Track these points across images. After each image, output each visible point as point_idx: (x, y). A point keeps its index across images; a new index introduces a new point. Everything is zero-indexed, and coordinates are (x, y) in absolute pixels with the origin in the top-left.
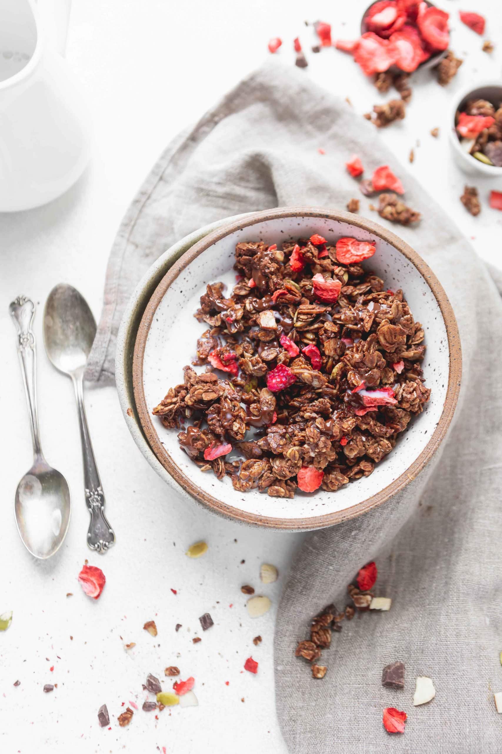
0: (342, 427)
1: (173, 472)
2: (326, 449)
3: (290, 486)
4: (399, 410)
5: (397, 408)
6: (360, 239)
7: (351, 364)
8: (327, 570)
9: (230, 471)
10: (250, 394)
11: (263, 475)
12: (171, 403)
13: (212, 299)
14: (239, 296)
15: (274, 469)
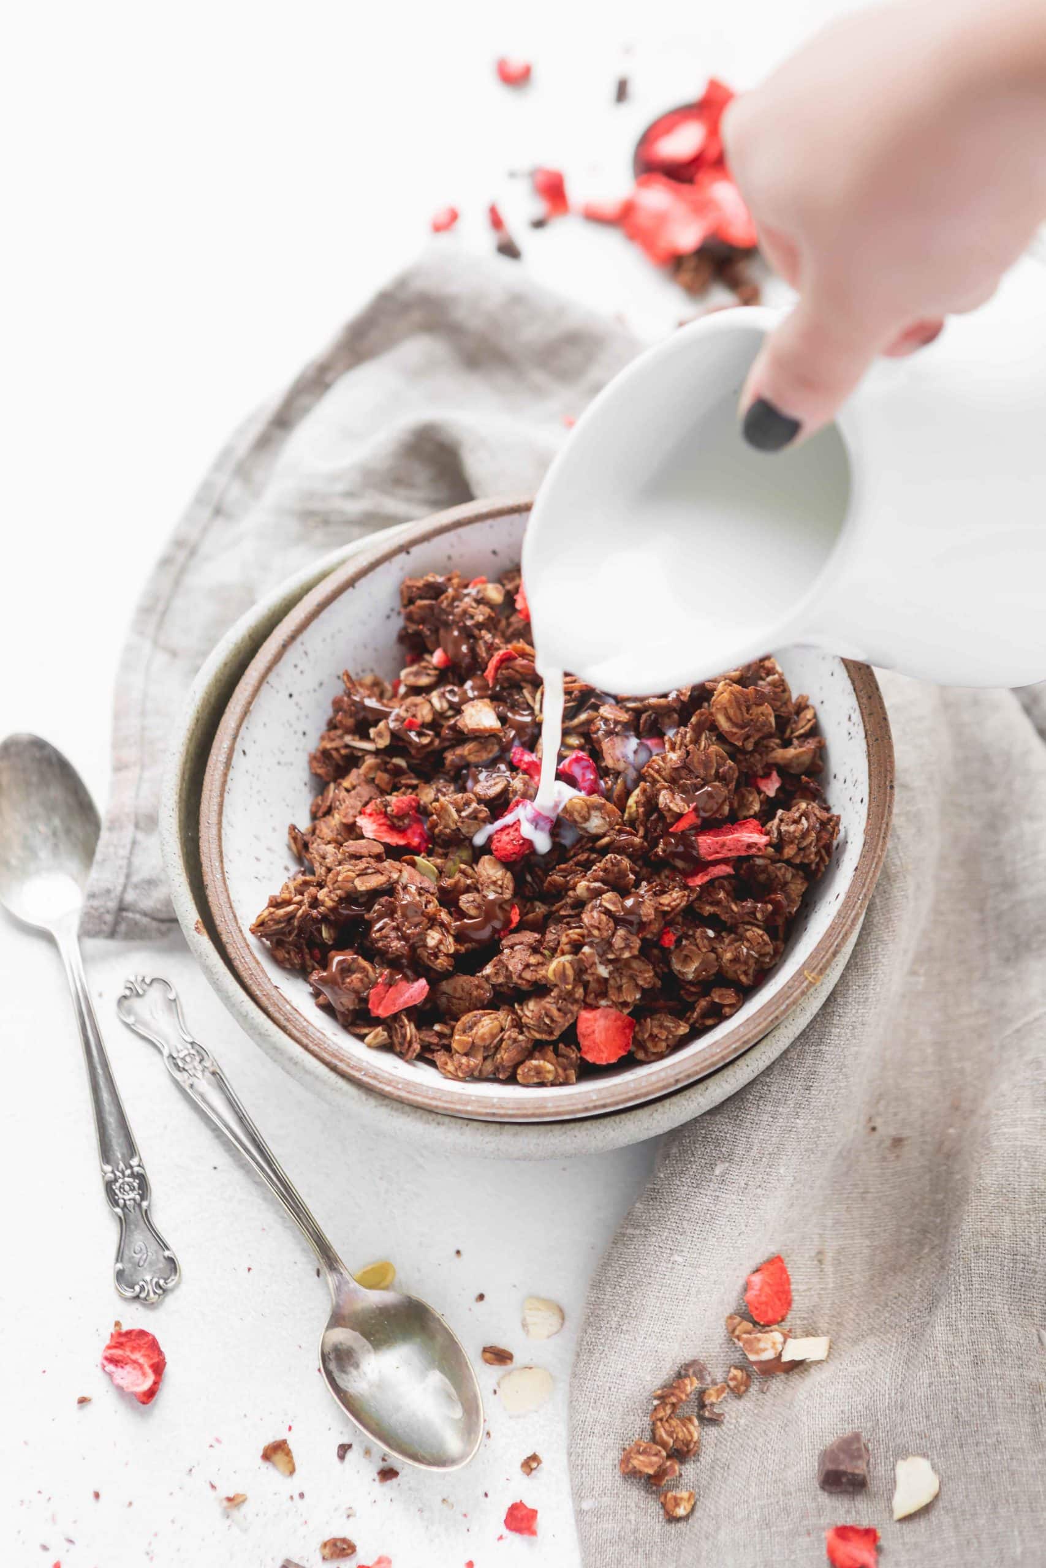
0: (660, 904)
2: (630, 952)
3: (563, 1056)
4: (779, 865)
5: (774, 861)
7: (663, 777)
8: (670, 1266)
9: (431, 1044)
10: (458, 876)
11: (502, 1040)
12: (288, 902)
13: (357, 698)
14: (416, 690)
15: (524, 1021)
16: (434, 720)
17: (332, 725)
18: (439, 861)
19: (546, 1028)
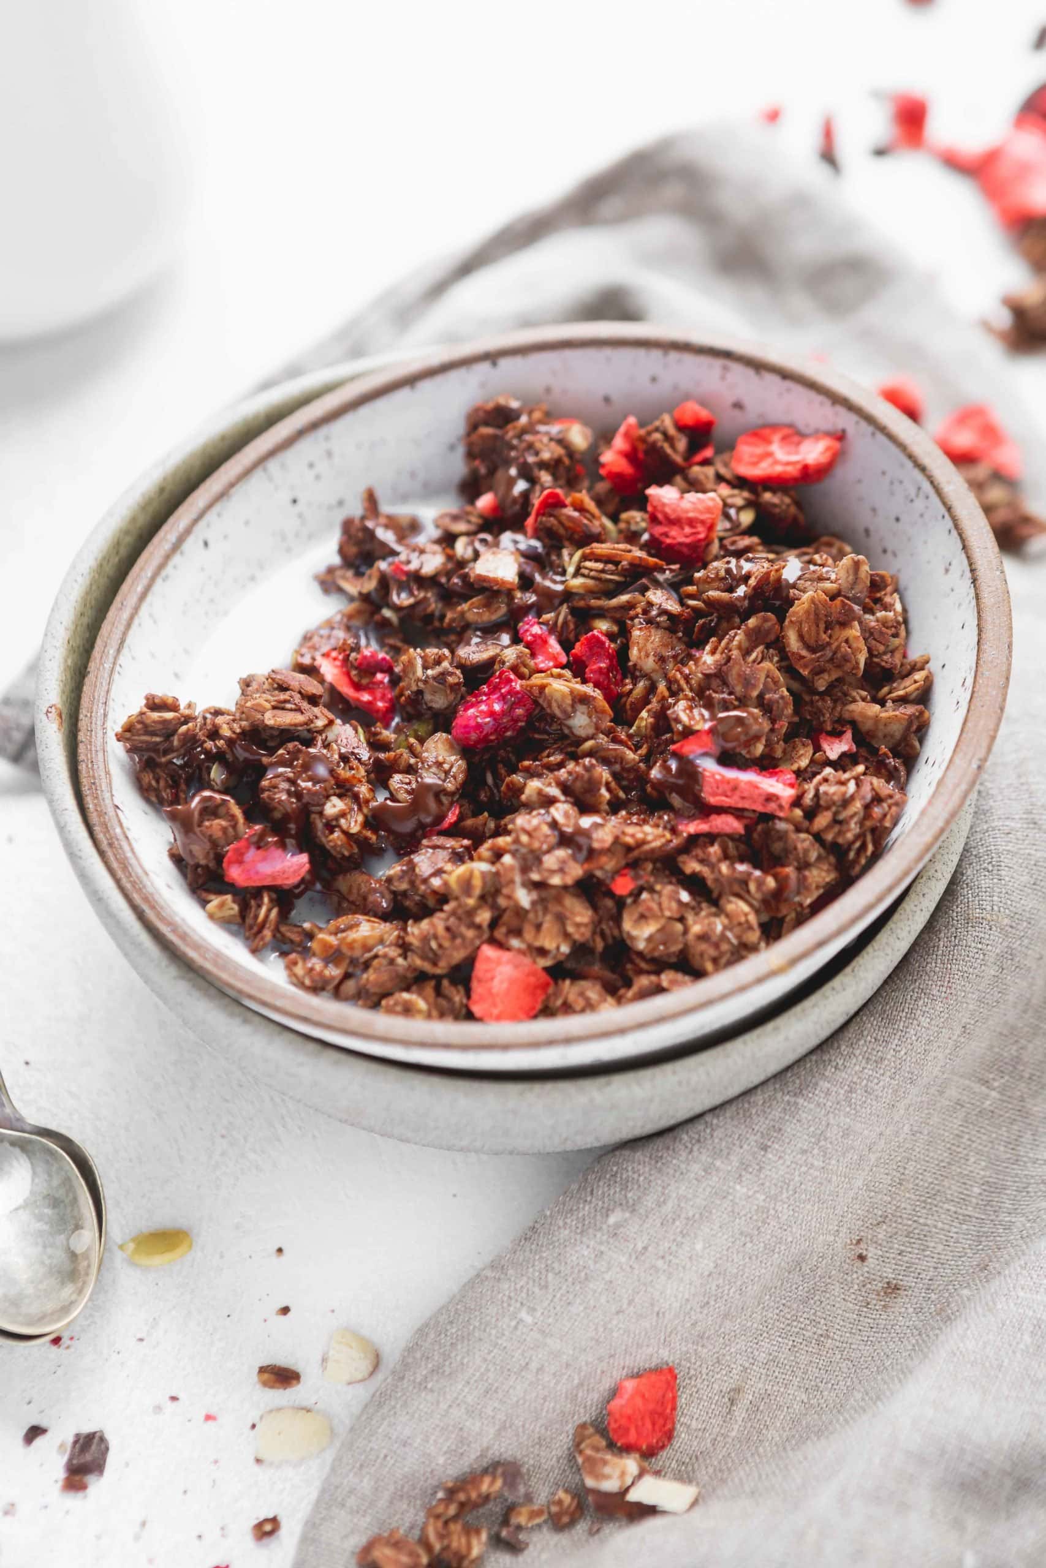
0: (624, 833)
2: (563, 879)
3: (445, 997)
4: (803, 836)
5: (798, 830)
6: (809, 430)
7: (690, 685)
8: (513, 1324)
10: (401, 751)
11: (376, 956)
12: (171, 709)
13: (370, 526)
15: (410, 939)
19: (431, 955)
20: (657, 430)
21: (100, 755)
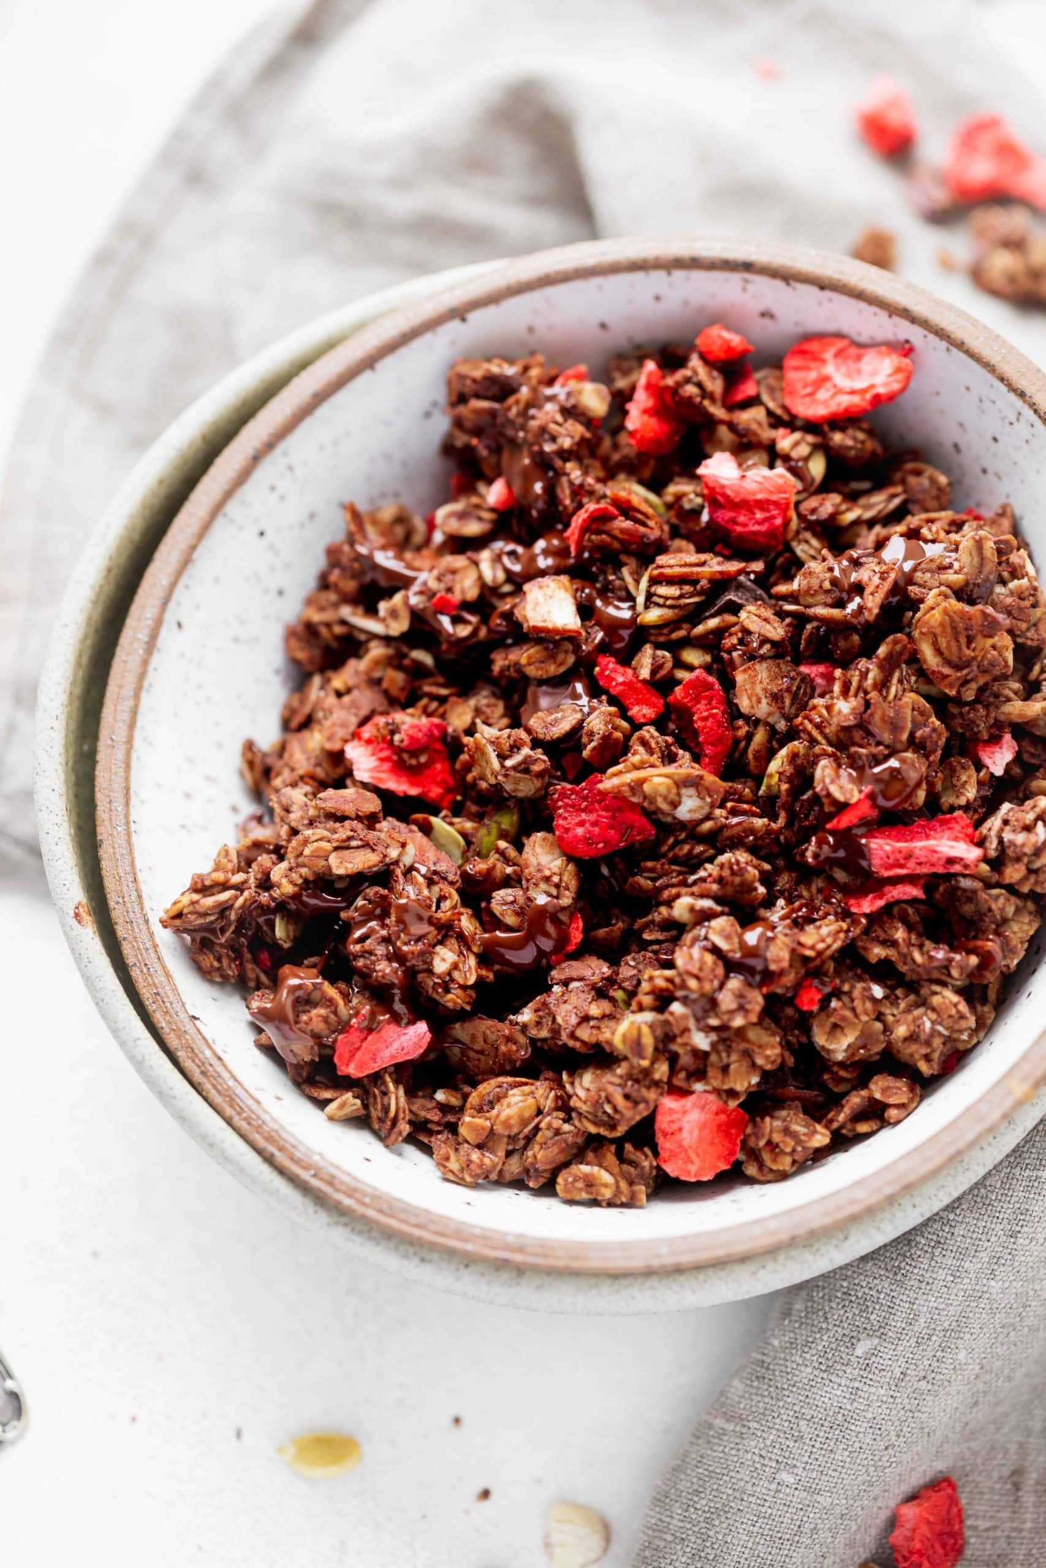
0: (800, 944)
1: (231, 1106)
2: (745, 1017)
3: (631, 1163)
4: (995, 892)
5: (988, 885)
6: (864, 338)
7: (826, 737)
8: (774, 1486)
9: (427, 1121)
10: (494, 858)
11: (537, 1129)
12: (225, 886)
13: (363, 550)
14: (459, 545)
15: (574, 1102)
16: (481, 597)
17: (324, 584)
18: (469, 825)
19: (605, 1118)
20: (688, 380)
21: (151, 951)
